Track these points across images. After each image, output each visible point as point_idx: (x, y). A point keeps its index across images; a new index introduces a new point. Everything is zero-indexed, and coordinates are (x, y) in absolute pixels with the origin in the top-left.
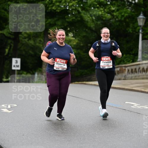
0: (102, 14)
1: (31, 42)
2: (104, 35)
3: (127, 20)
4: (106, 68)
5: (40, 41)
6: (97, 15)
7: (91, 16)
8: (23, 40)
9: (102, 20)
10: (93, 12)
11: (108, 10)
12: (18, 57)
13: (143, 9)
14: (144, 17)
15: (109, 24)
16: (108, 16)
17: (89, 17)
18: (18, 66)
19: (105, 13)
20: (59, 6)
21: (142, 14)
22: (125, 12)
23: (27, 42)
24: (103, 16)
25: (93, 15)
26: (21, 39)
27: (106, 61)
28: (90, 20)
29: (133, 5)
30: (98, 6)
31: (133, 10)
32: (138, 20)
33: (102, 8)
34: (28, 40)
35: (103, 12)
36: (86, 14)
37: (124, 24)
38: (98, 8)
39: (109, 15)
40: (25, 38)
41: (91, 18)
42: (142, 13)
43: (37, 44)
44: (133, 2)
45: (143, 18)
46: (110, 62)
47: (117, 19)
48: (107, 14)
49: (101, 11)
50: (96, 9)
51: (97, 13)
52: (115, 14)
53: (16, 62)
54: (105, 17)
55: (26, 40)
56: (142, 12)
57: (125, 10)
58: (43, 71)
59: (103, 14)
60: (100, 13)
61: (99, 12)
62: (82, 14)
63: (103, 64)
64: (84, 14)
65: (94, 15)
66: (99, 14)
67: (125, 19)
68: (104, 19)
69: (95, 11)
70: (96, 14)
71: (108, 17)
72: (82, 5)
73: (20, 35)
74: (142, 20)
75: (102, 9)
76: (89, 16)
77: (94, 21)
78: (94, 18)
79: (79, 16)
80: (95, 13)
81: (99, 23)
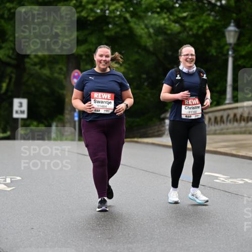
0: (165, 25)
1: (46, 72)
2: (187, 58)
3: (208, 34)
4: (193, 117)
5: (61, 69)
6: (158, 26)
7: (147, 27)
8: (32, 67)
9: (166, 34)
10: (151, 20)
11: (175, 17)
12: (23, 97)
13: (234, 15)
14: (237, 30)
15: (176, 41)
16: (176, 27)
17: (143, 29)
18: (22, 112)
19: (171, 22)
20: (92, 10)
21: (232, 24)
22: (205, 21)
23: (39, 71)
24: (167, 27)
25: (149, 25)
26: (28, 65)
27: (194, 106)
28: (146, 33)
29: (217, 8)
30: (158, 10)
31: (218, 18)
32: (227, 34)
33: (166, 13)
34: (40, 69)
35: (167, 20)
36: (138, 25)
37: (203, 40)
38: (158, 13)
39: (177, 25)
40: (35, 64)
41: (146, 30)
42: (234, 23)
43: (56, 75)
44: (218, 4)
45: (235, 31)
46: (199, 107)
47: (191, 33)
48: (173, 24)
49: (164, 19)
50: (156, 15)
51: (158, 22)
52: (187, 24)
53: (19, 105)
54: (171, 30)
55: (37, 67)
56: (232, 21)
57: (204, 17)
58: (66, 120)
59: (167, 23)
60: (162, 22)
61: (160, 20)
62: (132, 24)
63: (188, 110)
64: (135, 23)
65: (152, 26)
66: (160, 24)
67: (205, 32)
68: (169, 32)
69: (154, 18)
70: (156, 24)
71: (176, 29)
72: (132, 9)
73: (27, 60)
74: (232, 34)
75: (165, 16)
76: (143, 26)
77: (153, 35)
78: (151, 30)
79: (126, 27)
80: (153, 22)
81: (160, 38)
